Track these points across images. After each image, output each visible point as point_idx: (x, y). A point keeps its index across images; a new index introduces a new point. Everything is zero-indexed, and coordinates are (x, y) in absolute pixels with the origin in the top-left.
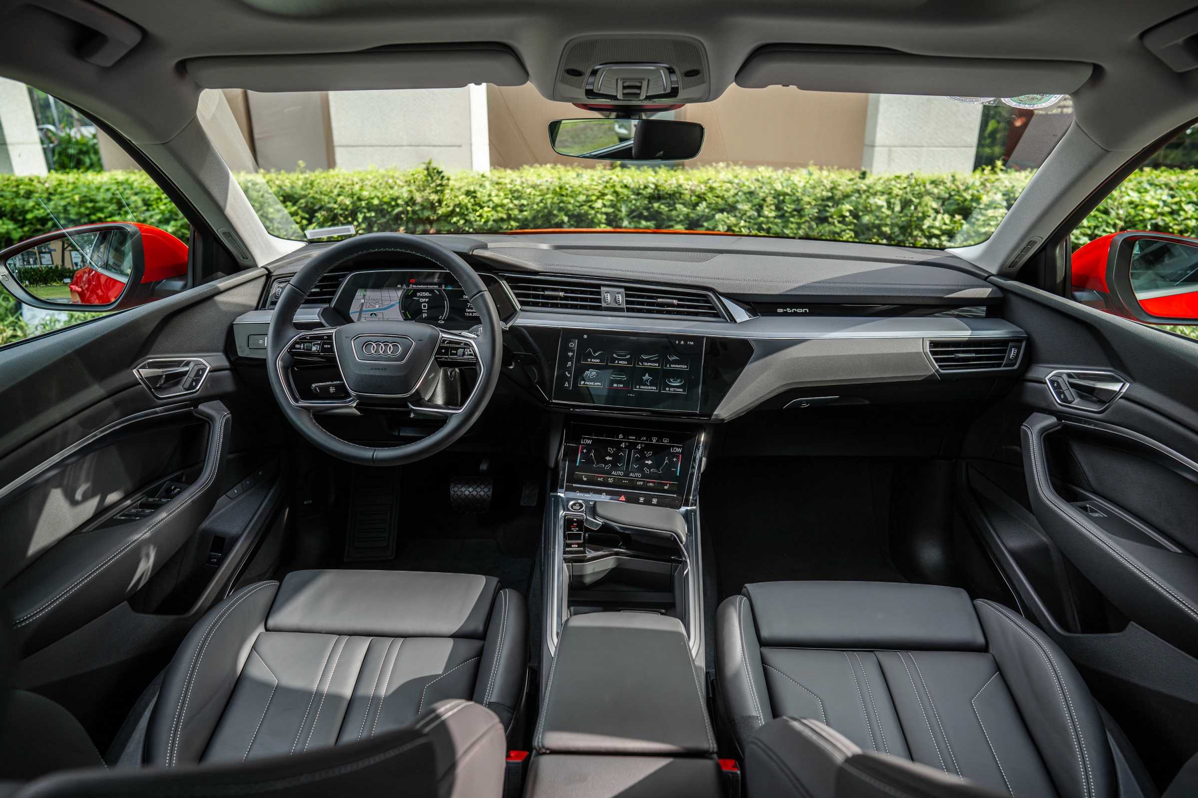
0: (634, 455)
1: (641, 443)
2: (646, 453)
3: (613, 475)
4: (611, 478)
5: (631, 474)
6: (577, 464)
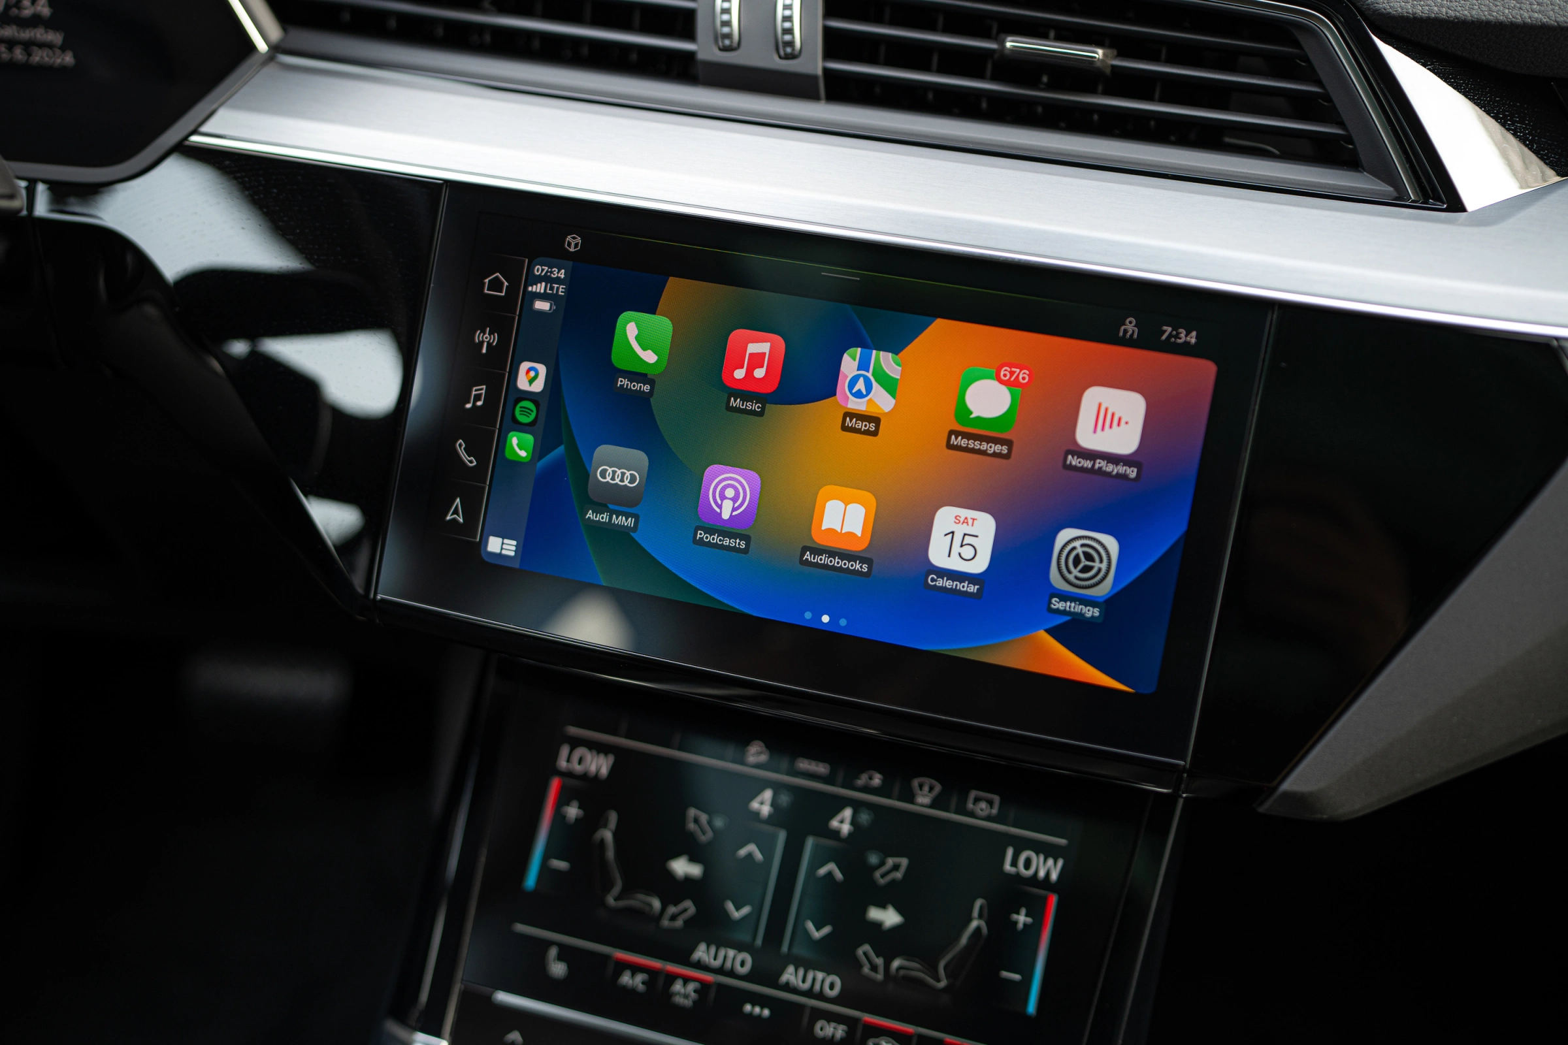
0: (817, 863)
1: (857, 805)
2: (873, 859)
3: (699, 965)
4: (686, 980)
5: (790, 975)
6: (531, 881)
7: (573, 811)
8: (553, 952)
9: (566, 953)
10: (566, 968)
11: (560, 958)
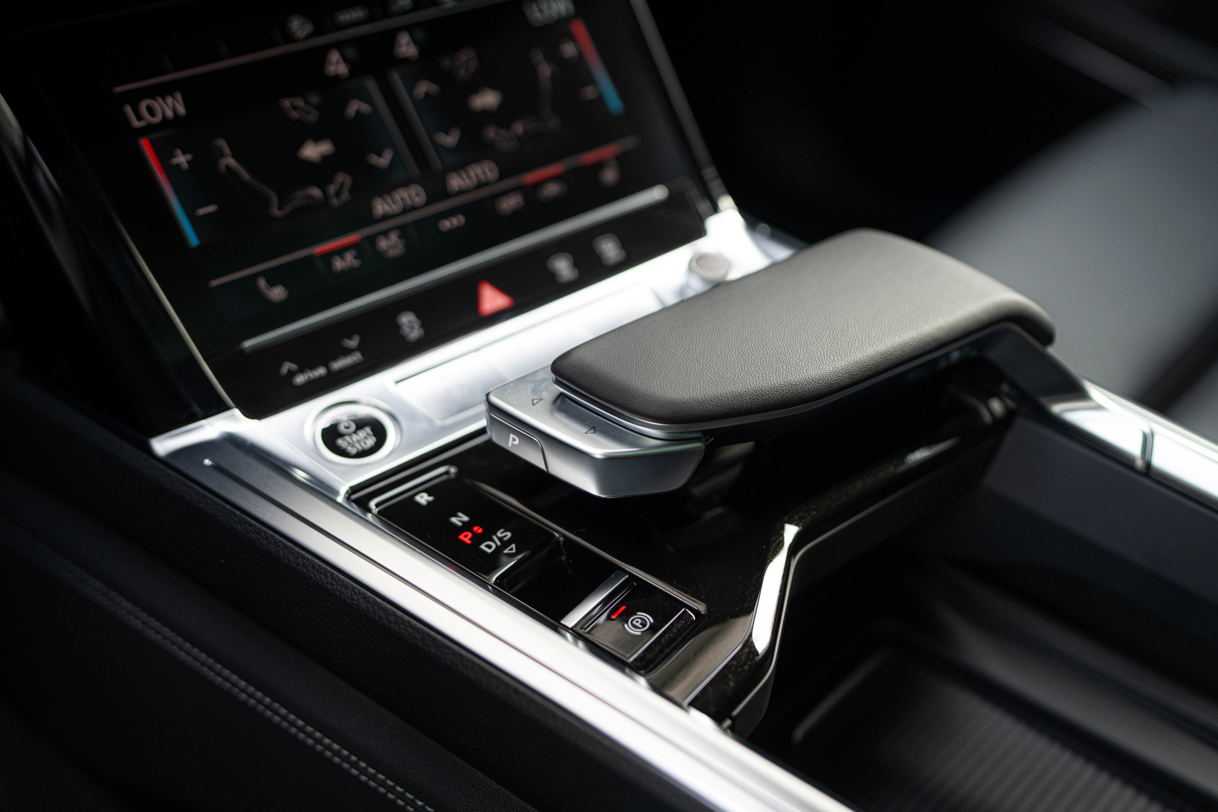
0: (411, 89)
1: (407, 28)
2: (447, 62)
3: (386, 217)
5: (456, 182)
6: (193, 240)
7: (181, 159)
8: (262, 283)
9: (273, 278)
10: (283, 288)
11: (272, 284)
